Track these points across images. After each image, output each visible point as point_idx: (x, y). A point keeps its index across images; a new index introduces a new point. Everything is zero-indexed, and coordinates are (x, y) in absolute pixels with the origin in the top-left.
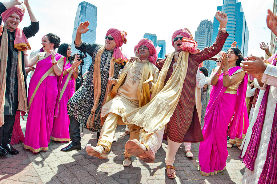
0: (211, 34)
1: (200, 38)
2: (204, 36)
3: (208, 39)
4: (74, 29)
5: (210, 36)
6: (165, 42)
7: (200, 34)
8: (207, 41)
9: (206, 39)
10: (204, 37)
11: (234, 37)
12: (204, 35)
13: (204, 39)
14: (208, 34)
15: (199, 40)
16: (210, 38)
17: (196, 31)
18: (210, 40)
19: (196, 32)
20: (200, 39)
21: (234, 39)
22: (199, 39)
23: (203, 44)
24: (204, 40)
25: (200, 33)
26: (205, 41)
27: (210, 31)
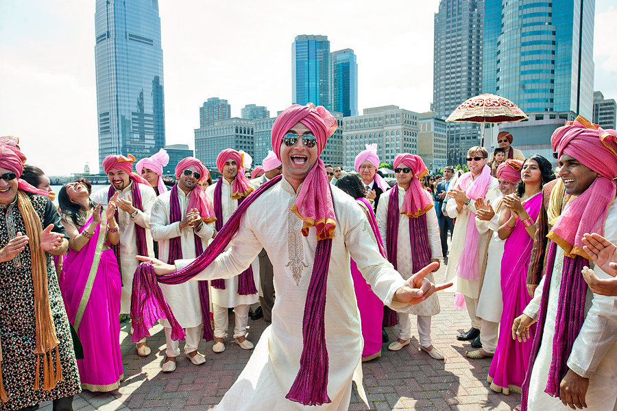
0: (479, 15)
1: (448, 30)
2: (460, 24)
3: (471, 31)
4: (97, 39)
5: (479, 21)
6: (353, 54)
7: (448, 20)
8: (471, 37)
9: (466, 32)
10: (459, 27)
11: (550, 15)
12: (459, 22)
13: (460, 32)
14: (471, 15)
15: (447, 38)
16: (478, 26)
17: (437, 12)
18: (478, 31)
19: (436, 15)
20: (448, 35)
21: (549, 19)
22: (447, 33)
23: (460, 45)
24: (460, 35)
25: (448, 17)
26: (465, 37)
27: (475, 7)
